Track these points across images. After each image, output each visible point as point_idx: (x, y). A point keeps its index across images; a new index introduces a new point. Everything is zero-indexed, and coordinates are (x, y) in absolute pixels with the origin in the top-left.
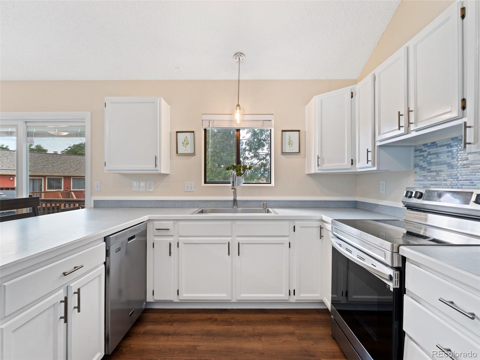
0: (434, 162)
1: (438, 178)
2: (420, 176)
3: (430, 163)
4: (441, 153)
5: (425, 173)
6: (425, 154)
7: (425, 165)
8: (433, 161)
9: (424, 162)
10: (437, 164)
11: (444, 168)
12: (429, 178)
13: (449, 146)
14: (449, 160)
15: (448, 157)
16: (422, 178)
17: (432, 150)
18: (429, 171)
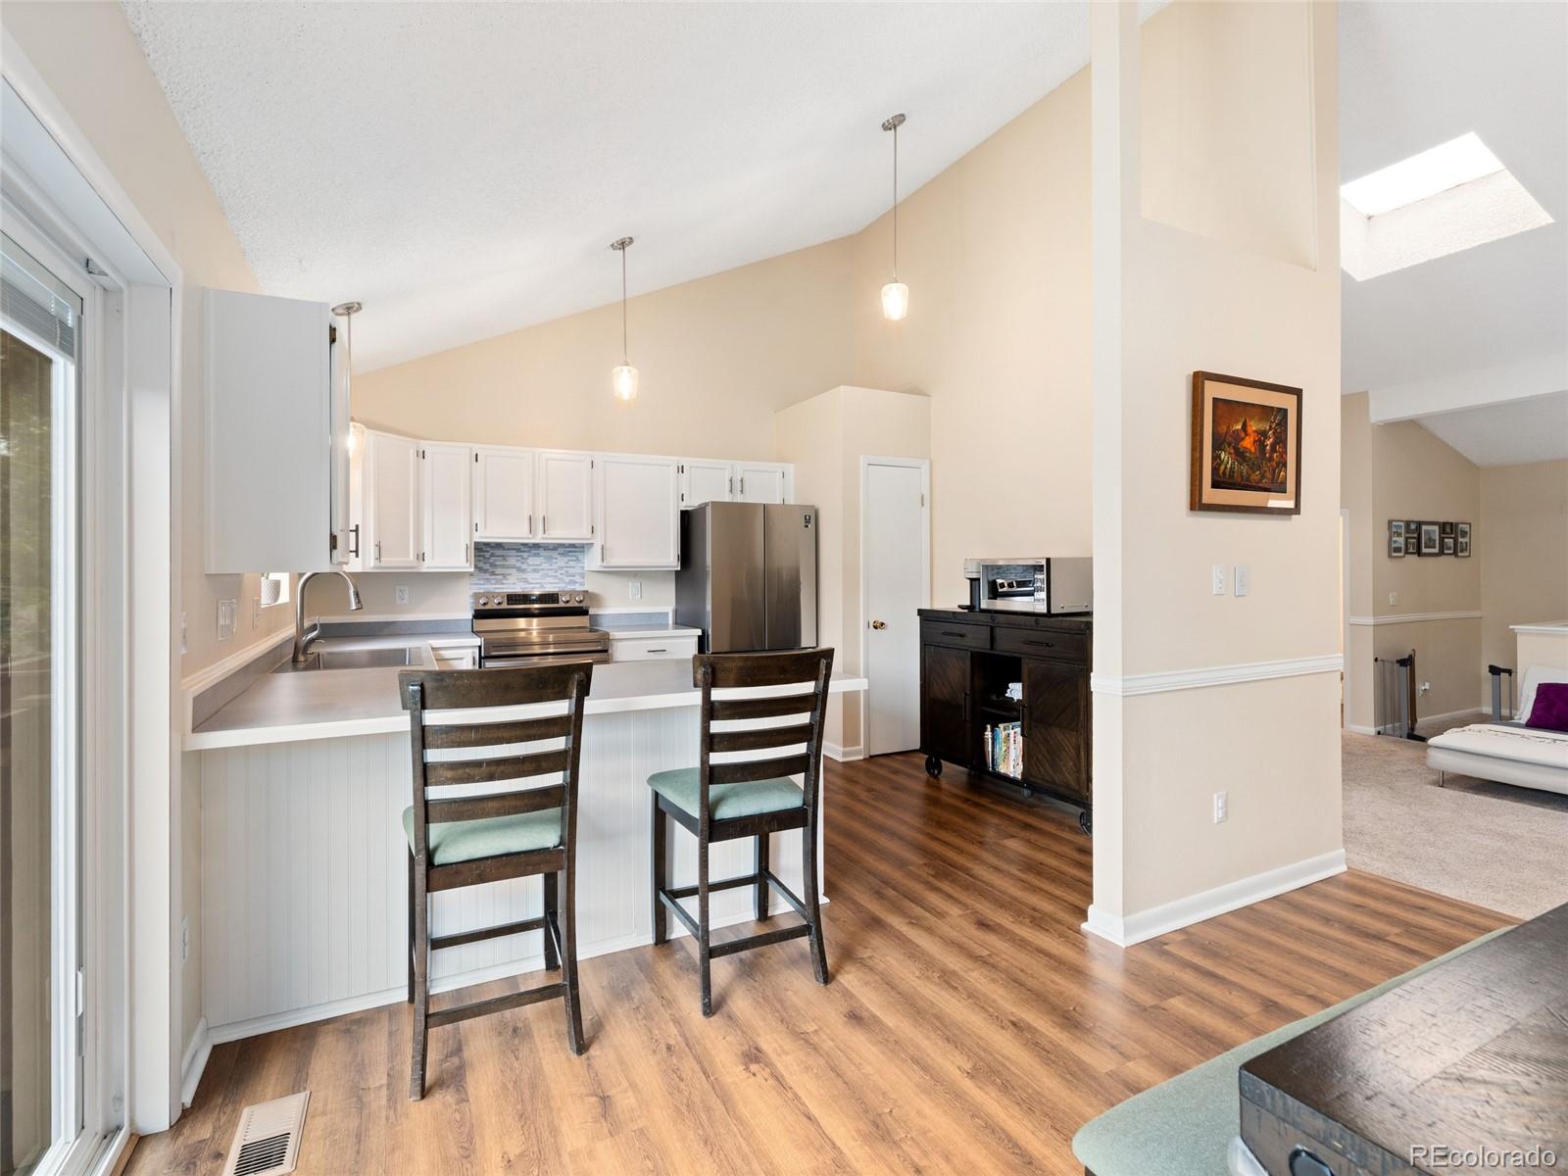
0: (500, 565)
1: (504, 581)
2: (479, 579)
3: (493, 565)
4: (508, 556)
5: (487, 576)
6: (487, 555)
7: (487, 567)
8: (498, 563)
9: (485, 563)
10: (503, 567)
11: (513, 571)
12: (493, 582)
13: (518, 550)
14: (518, 564)
15: (518, 560)
16: (482, 582)
17: (499, 552)
18: (493, 574)
